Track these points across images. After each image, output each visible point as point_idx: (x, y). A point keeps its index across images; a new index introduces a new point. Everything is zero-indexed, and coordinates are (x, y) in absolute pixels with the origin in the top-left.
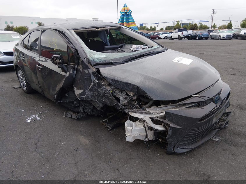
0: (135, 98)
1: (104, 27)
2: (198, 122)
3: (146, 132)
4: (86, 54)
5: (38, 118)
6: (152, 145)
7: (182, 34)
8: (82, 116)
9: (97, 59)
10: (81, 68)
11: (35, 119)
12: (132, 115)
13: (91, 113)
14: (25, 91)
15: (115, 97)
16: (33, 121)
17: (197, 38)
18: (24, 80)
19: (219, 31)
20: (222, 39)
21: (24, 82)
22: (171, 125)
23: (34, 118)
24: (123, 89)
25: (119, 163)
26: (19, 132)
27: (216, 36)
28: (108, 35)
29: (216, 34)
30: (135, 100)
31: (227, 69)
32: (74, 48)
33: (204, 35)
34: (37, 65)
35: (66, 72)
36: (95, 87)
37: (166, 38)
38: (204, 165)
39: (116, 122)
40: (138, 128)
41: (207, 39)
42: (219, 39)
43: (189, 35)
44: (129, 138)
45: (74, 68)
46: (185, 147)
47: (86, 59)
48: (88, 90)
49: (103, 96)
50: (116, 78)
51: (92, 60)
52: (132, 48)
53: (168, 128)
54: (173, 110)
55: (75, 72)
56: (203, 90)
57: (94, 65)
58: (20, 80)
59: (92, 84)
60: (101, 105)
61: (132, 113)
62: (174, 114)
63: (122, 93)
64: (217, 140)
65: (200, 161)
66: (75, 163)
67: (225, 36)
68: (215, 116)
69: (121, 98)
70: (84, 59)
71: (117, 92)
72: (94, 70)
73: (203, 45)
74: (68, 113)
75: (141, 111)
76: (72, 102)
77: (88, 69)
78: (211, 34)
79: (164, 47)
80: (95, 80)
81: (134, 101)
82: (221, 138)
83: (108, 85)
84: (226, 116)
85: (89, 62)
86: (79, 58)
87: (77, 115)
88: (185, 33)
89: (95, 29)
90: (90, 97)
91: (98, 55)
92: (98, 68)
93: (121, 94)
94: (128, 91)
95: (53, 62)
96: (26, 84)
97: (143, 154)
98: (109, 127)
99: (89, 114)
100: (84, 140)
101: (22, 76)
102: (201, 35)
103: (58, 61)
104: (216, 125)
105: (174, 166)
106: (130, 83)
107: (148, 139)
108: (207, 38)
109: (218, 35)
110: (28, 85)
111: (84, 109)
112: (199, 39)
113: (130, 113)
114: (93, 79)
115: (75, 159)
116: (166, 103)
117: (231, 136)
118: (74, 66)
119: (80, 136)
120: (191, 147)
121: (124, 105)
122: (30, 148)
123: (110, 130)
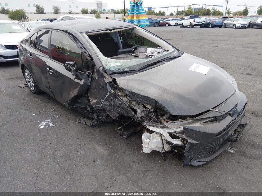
0: (152, 110)
1: (117, 29)
2: (215, 137)
3: (163, 144)
4: (101, 62)
5: (51, 124)
6: (168, 156)
7: (194, 21)
8: (96, 123)
9: (112, 67)
10: (96, 77)
11: (48, 124)
12: (150, 129)
13: (106, 120)
14: (33, 91)
15: (131, 108)
16: (47, 127)
17: (210, 26)
18: (31, 80)
19: (234, 19)
20: (237, 28)
21: (32, 82)
22: (189, 141)
23: (46, 123)
24: (140, 101)
25: (138, 175)
26: (35, 140)
27: (230, 24)
28: (122, 37)
29: (231, 22)
30: (152, 112)
31: (242, 67)
32: (88, 53)
33: (218, 23)
34: (48, 68)
35: (81, 80)
36: (111, 97)
37: (177, 24)
38: (219, 178)
39: (131, 130)
40: (155, 141)
41: (221, 28)
42: (233, 28)
43: (201, 22)
44: (146, 150)
45: (89, 76)
46: (201, 160)
47: (101, 67)
48: (104, 100)
49: (120, 106)
50: (134, 91)
51: (108, 68)
52: (147, 53)
53: (185, 142)
54: (191, 125)
55: (90, 80)
56: (221, 104)
57: (110, 74)
58: (27, 79)
59: (108, 94)
60: (117, 115)
61: (150, 127)
62: (193, 130)
63: (139, 104)
64: (232, 151)
65: (216, 174)
66: (95, 174)
67: (240, 25)
68: (232, 129)
69: (139, 111)
70: (100, 67)
71: (134, 103)
72: (111, 80)
73: (216, 36)
74: (82, 119)
75: (159, 124)
76: (86, 108)
77: (104, 79)
78: (225, 22)
79: (179, 50)
80: (111, 90)
81: (151, 114)
82: (236, 149)
83: (124, 96)
84: (241, 128)
85: (105, 72)
86: (94, 65)
87: (91, 122)
88: (198, 20)
89: (108, 31)
90: (106, 106)
91: (114, 62)
92: (114, 77)
93: (138, 106)
94: (146, 103)
95: (67, 69)
96: (33, 84)
97: (160, 166)
98: (124, 136)
99: (103, 120)
100: (101, 150)
101: (29, 76)
102: (215, 23)
103: (73, 69)
104: (232, 137)
105: (191, 179)
106: (148, 96)
107: (165, 150)
108: (220, 26)
109: (232, 24)
110: (36, 86)
111: (98, 116)
112: (212, 27)
113: (148, 127)
114: (109, 88)
115: (94, 170)
116: (184, 118)
117: (245, 147)
118: (89, 74)
119: (96, 145)
120: (206, 160)
121: (141, 117)
122: (48, 158)
123: (126, 139)
